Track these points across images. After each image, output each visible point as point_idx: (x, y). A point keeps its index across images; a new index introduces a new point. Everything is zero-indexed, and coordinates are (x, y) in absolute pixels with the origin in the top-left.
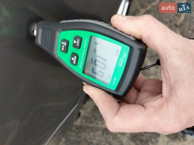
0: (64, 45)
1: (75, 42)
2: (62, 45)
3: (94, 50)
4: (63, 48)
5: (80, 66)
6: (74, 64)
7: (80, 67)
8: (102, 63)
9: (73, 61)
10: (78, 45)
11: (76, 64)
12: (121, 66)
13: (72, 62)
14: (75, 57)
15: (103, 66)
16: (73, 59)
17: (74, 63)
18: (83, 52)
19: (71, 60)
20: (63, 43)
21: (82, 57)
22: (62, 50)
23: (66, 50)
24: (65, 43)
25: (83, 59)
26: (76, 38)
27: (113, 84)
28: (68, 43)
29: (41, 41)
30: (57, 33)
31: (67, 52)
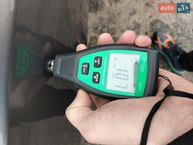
0: (85, 68)
1: (96, 61)
2: (83, 68)
3: (114, 65)
4: (84, 71)
7: (103, 84)
8: (124, 75)
9: (95, 79)
10: (99, 64)
11: (98, 82)
12: (143, 71)
14: (97, 75)
15: (126, 77)
16: (95, 77)
17: (97, 81)
18: (104, 69)
19: (93, 79)
20: (84, 66)
21: (103, 74)
23: (87, 73)
25: (105, 76)
26: (96, 58)
27: (140, 90)
28: (88, 65)
31: (88, 74)
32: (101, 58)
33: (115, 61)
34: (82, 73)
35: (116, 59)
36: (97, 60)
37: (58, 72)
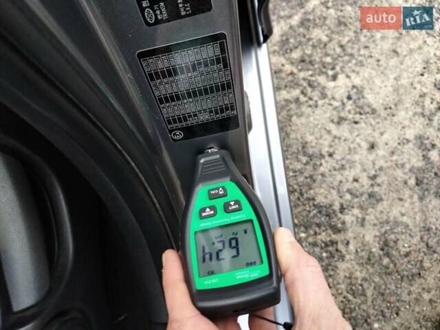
0: (219, 192)
1: (232, 203)
2: (218, 189)
4: (214, 192)
5: (203, 225)
6: (200, 215)
7: (201, 226)
9: (204, 212)
10: (230, 209)
11: (202, 218)
12: (238, 277)
13: (203, 210)
14: (212, 212)
16: (208, 210)
17: (204, 214)
18: (225, 220)
19: (205, 208)
20: (221, 189)
21: (216, 221)
22: (212, 192)
23: (212, 197)
24: (222, 192)
25: (214, 224)
26: (237, 202)
28: (225, 195)
29: (205, 162)
30: (229, 178)
31: (211, 199)
32: (239, 209)
33: (243, 232)
34: (209, 191)
35: (246, 232)
36: (234, 205)
37: (202, 161)
